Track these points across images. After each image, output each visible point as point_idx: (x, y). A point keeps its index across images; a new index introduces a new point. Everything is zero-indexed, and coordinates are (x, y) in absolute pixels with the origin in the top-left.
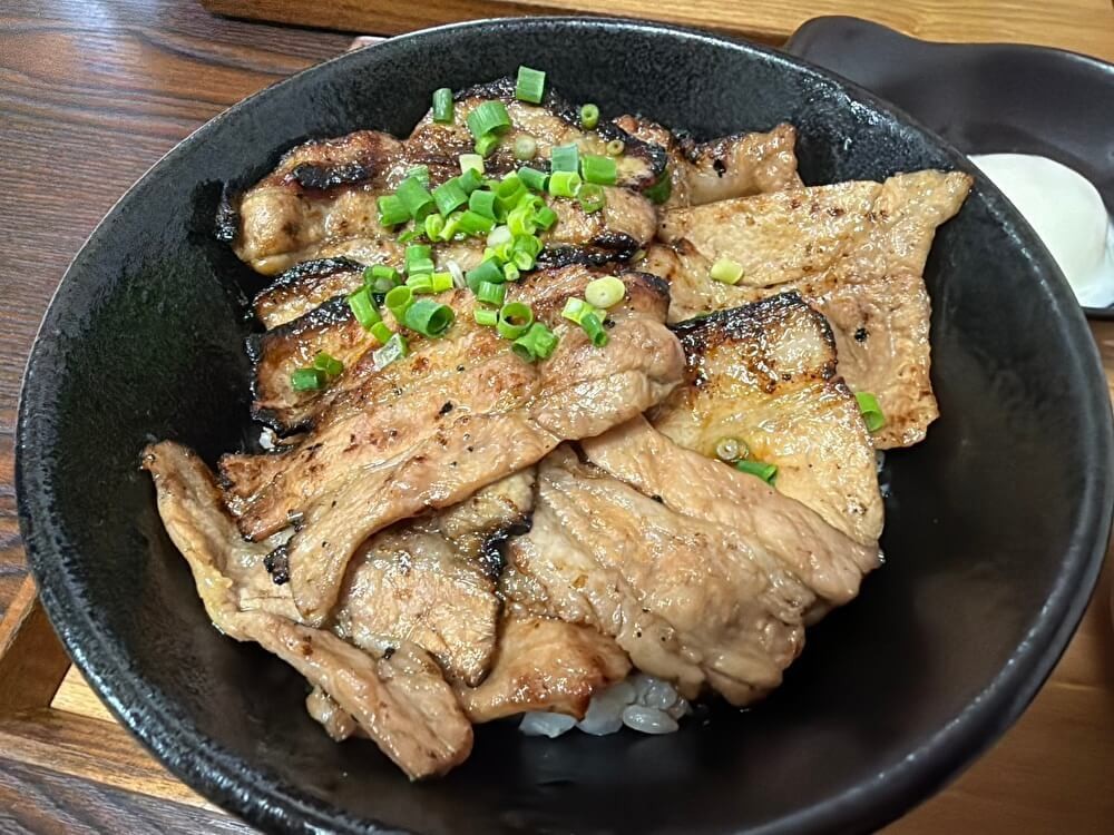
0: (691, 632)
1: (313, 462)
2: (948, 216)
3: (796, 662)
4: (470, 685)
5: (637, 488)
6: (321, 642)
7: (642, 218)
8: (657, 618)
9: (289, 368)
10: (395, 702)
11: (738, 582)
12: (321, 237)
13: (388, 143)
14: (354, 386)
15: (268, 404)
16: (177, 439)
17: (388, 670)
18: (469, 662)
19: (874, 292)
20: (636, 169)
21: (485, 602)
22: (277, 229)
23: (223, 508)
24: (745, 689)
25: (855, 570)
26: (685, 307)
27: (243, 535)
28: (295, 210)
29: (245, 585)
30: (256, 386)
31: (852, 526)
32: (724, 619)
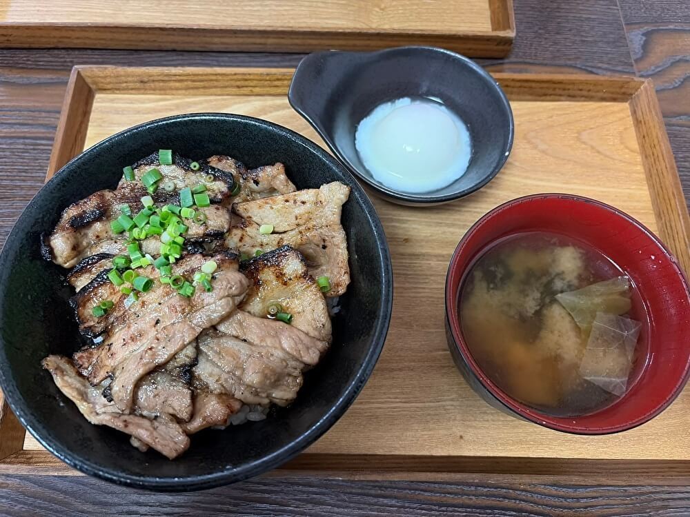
0: (261, 388)
1: (111, 351)
2: (344, 202)
3: (300, 389)
4: (186, 422)
5: (237, 337)
6: (130, 421)
7: (223, 220)
8: (248, 386)
9: (91, 307)
10: (161, 435)
11: (275, 367)
12: (89, 244)
13: (108, 195)
14: (119, 315)
15: (86, 325)
16: (54, 353)
17: (156, 424)
18: (184, 415)
19: (324, 231)
20: (220, 186)
21: (187, 392)
22: (69, 251)
23: (80, 375)
24: (284, 401)
25: (318, 352)
26: (253, 246)
27: (91, 384)
28: (75, 238)
29: (97, 404)
30: (79, 319)
31: (320, 332)
32: (273, 380)
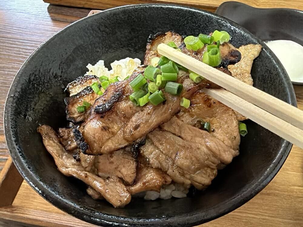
0: (187, 171)
2: (256, 57)
3: (215, 178)
4: (130, 185)
5: (174, 134)
6: (90, 175)
8: (178, 167)
9: (76, 106)
10: (110, 188)
11: (200, 157)
15: (71, 116)
17: (108, 182)
24: (201, 185)
30: (67, 111)
31: (232, 142)
32: (196, 167)
